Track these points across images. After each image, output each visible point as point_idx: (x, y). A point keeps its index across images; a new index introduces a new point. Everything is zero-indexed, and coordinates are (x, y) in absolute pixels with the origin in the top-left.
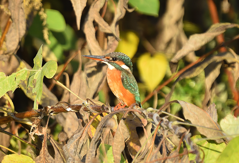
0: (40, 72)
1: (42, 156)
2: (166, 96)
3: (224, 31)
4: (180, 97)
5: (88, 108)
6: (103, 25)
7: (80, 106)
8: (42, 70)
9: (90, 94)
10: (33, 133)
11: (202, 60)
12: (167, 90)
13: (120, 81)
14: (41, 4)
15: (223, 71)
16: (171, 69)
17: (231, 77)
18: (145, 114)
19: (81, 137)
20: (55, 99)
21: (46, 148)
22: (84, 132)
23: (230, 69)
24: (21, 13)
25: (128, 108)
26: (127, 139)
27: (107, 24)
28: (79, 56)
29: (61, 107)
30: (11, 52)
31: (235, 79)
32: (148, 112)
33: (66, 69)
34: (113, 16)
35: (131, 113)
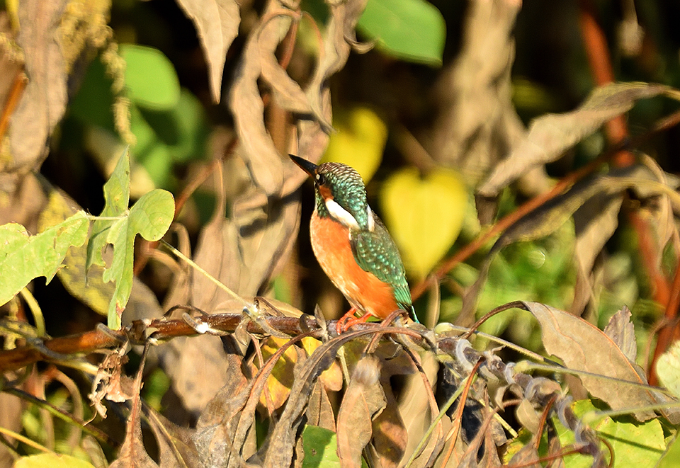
0: (125, 223)
1: (128, 460)
2: (465, 292)
3: (628, 106)
4: (504, 293)
5: (259, 323)
6: (287, 89)
7: (237, 319)
8: (129, 219)
9: (248, 285)
10: (101, 395)
11: (566, 189)
12: (467, 274)
13: (347, 250)
14: (108, 32)
15: (624, 219)
16: (480, 215)
17: (648, 238)
18: (432, 340)
19: (244, 407)
20: (149, 298)
21: (137, 439)
22: (252, 391)
23: (645, 214)
24: (53, 55)
25: (381, 325)
26: (376, 412)
27: (295, 88)
28: (218, 178)
29: (181, 322)
30: (25, 165)
31: (660, 242)
32: (440, 336)
33: (182, 213)
34: (312, 63)
35: (388, 339)
